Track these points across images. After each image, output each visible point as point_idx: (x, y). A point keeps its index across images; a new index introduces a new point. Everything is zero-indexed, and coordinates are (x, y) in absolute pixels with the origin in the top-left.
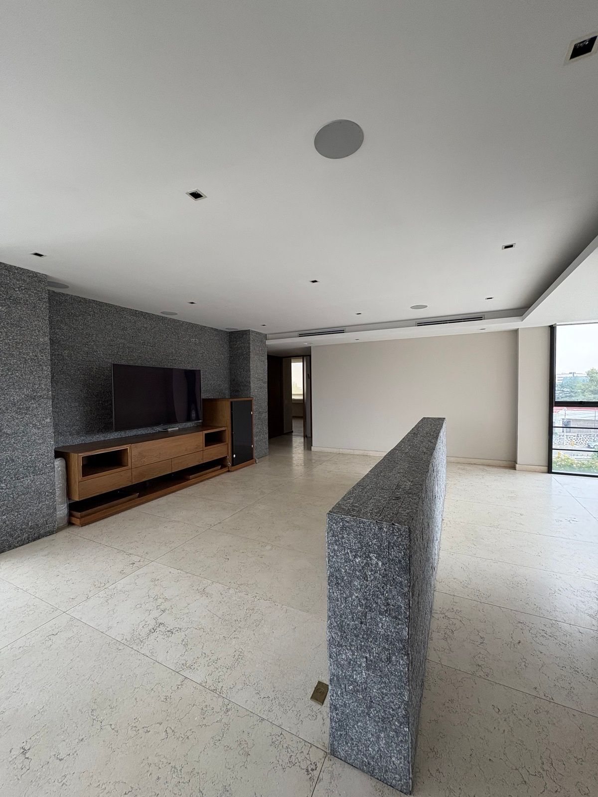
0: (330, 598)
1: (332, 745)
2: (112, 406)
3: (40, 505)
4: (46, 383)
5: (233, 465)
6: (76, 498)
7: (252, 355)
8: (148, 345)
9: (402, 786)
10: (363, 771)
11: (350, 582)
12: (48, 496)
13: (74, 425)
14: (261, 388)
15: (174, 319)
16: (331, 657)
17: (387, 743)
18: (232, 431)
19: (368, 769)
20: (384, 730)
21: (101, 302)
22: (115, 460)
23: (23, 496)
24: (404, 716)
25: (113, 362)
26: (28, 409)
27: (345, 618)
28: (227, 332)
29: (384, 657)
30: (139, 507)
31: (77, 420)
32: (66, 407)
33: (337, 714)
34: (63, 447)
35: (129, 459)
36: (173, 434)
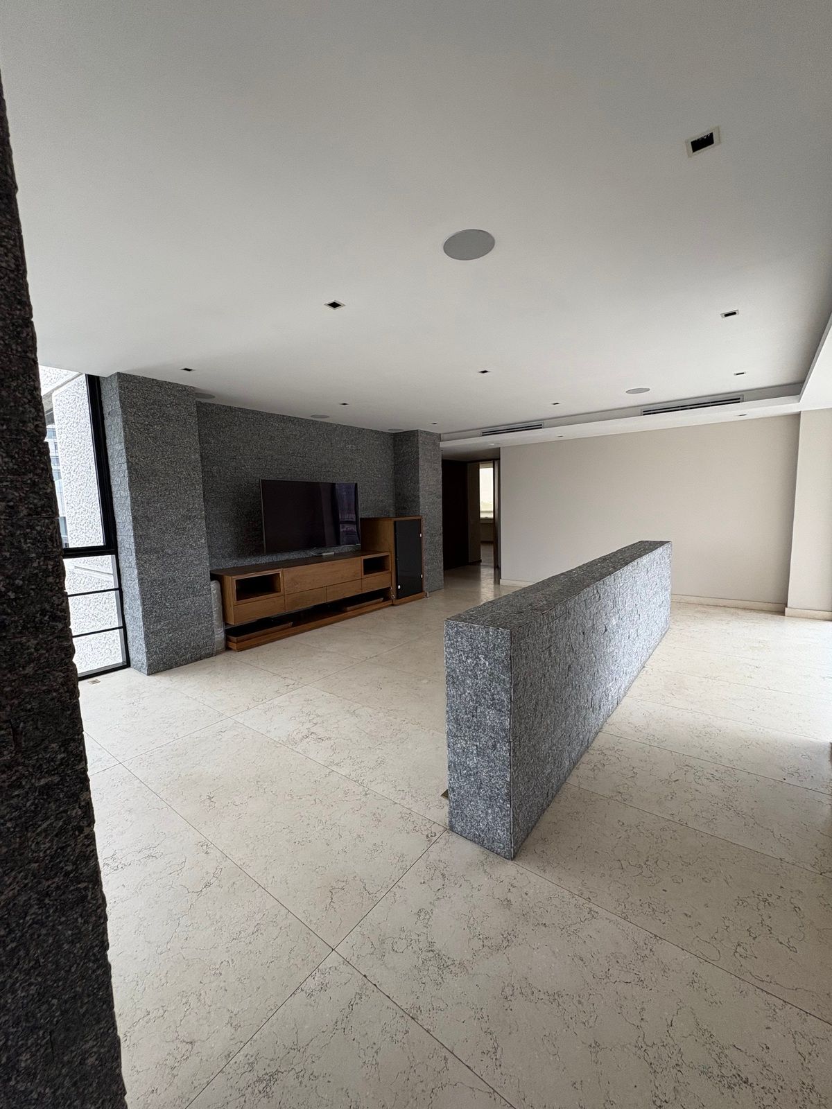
0: (448, 695)
1: (450, 822)
2: (262, 527)
3: (200, 626)
4: (199, 503)
5: (398, 598)
6: (232, 622)
7: (421, 462)
8: (297, 456)
9: (505, 853)
10: (475, 842)
11: (463, 681)
12: (206, 618)
13: (225, 547)
14: (433, 504)
15: (325, 423)
16: (449, 746)
17: (493, 818)
18: (396, 557)
19: (478, 840)
20: (491, 807)
21: (248, 410)
22: (267, 585)
23: (185, 617)
24: (507, 794)
25: (261, 478)
26: (184, 529)
27: (460, 712)
28: (391, 434)
29: (490, 744)
30: (294, 637)
31: (228, 542)
32: (217, 527)
33: (454, 795)
34: (217, 570)
35: (282, 585)
36: (329, 559)
